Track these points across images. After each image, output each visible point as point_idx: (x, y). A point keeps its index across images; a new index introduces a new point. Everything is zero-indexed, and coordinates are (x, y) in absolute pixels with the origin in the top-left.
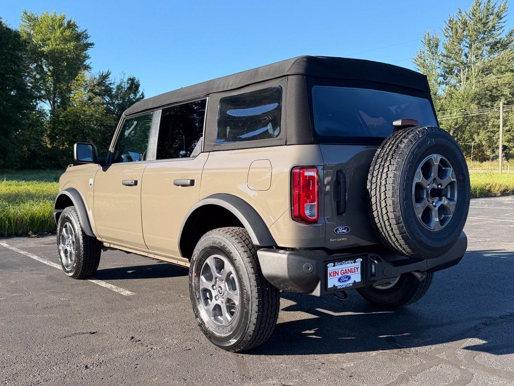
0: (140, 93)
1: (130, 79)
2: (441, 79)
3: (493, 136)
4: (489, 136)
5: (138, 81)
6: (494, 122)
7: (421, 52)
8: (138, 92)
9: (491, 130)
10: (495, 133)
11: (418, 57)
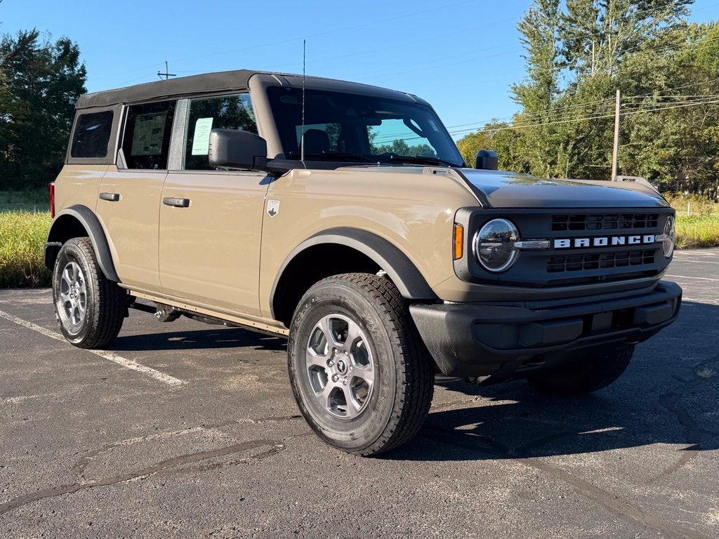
0: (79, 67)
1: (61, 43)
2: (563, 58)
3: (638, 154)
4: (630, 154)
5: (77, 46)
6: (638, 131)
7: (531, 12)
8: (76, 65)
9: (635, 144)
10: (640, 149)
11: (525, 21)
